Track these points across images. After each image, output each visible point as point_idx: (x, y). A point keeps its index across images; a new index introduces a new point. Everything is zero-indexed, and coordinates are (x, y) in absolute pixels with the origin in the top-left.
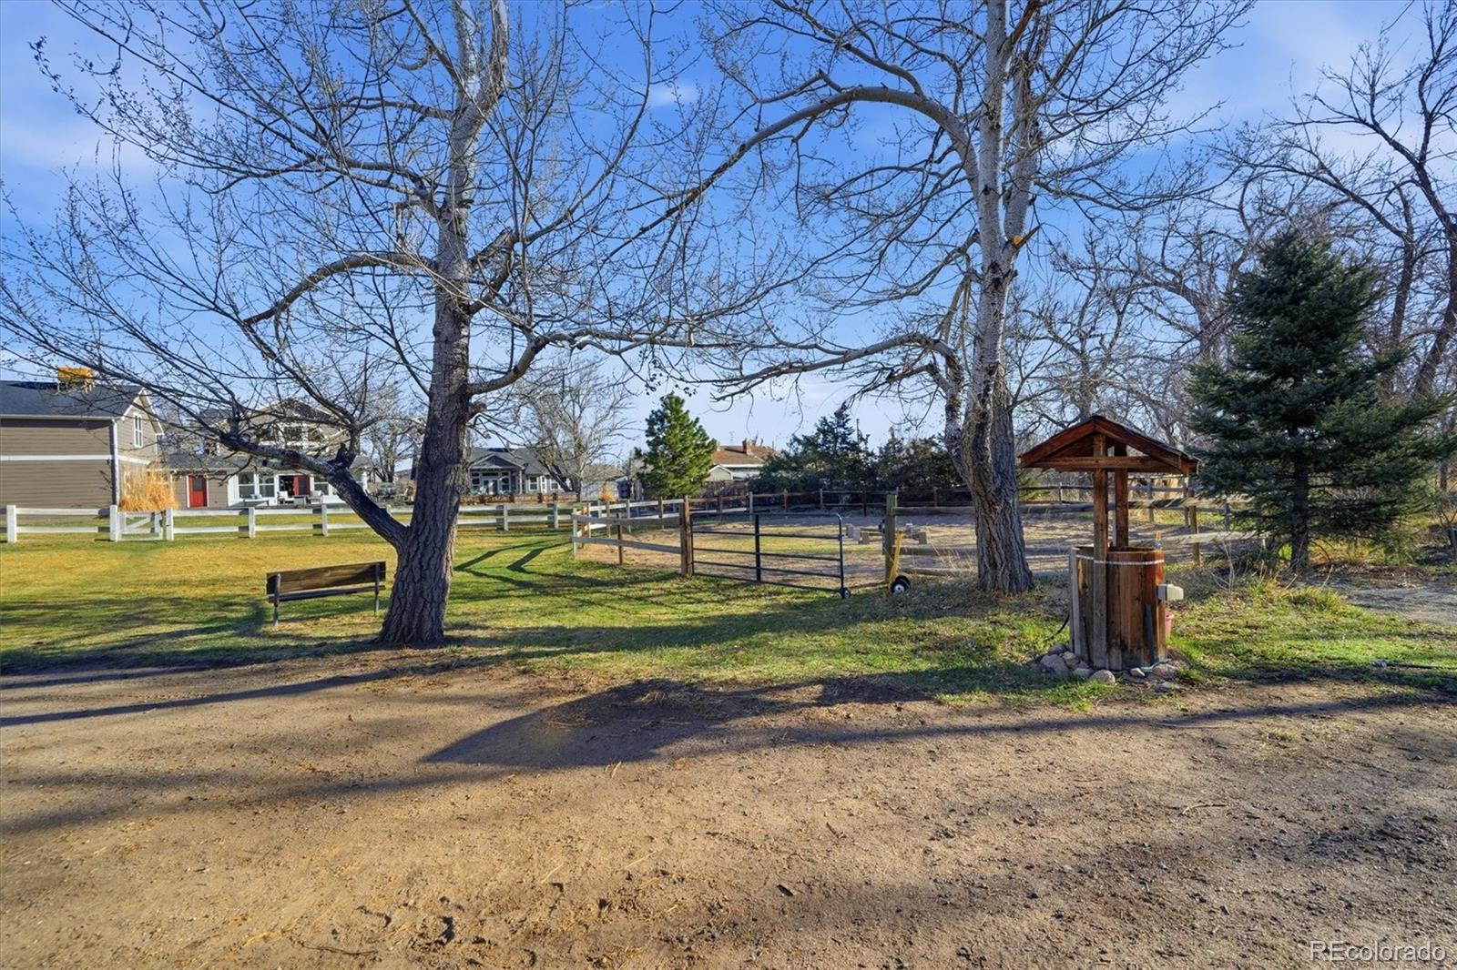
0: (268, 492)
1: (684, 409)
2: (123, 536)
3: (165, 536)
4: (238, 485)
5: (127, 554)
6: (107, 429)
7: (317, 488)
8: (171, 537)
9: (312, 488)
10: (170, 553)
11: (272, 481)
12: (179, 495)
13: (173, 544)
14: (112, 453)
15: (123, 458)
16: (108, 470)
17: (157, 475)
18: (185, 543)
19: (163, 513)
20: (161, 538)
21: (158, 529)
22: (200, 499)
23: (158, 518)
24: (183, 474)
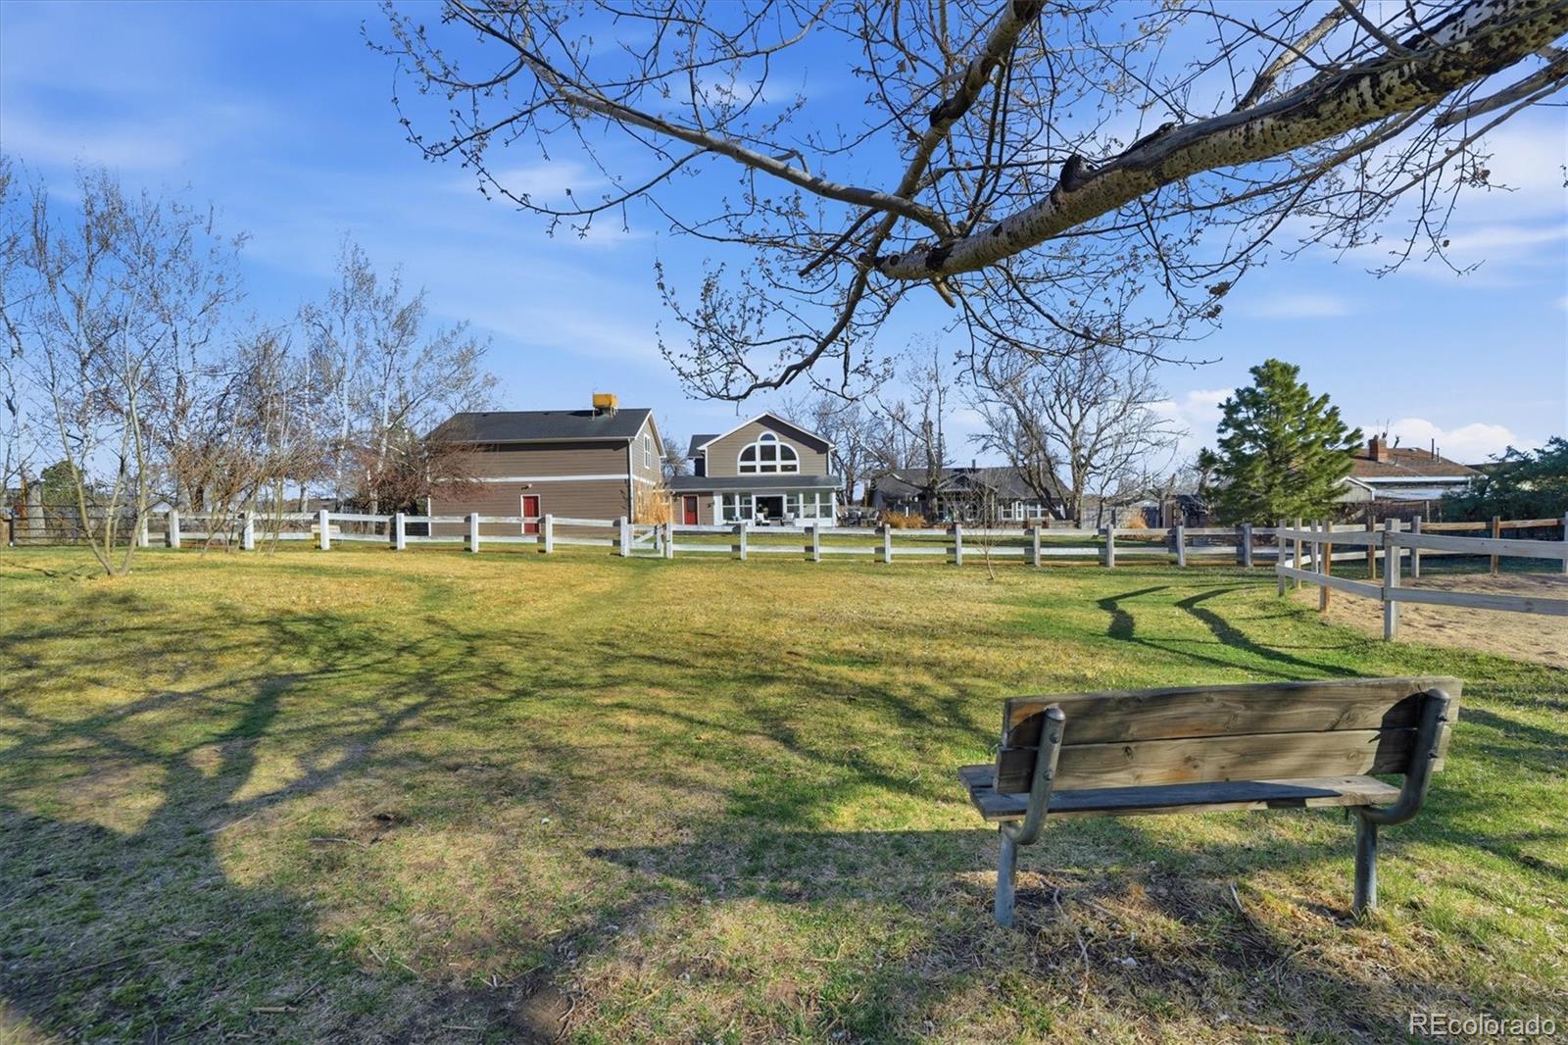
0: (747, 514)
1: (1299, 381)
2: (632, 551)
3: (665, 553)
4: (722, 507)
5: (631, 571)
6: (625, 449)
7: (790, 510)
8: (670, 555)
9: (785, 510)
10: (670, 573)
11: (750, 502)
12: (677, 514)
13: (672, 563)
14: (629, 473)
15: (636, 478)
16: (626, 490)
17: (660, 494)
18: (683, 562)
19: (665, 526)
20: (662, 555)
21: (660, 545)
22: (692, 516)
23: (660, 532)
24: (679, 494)
